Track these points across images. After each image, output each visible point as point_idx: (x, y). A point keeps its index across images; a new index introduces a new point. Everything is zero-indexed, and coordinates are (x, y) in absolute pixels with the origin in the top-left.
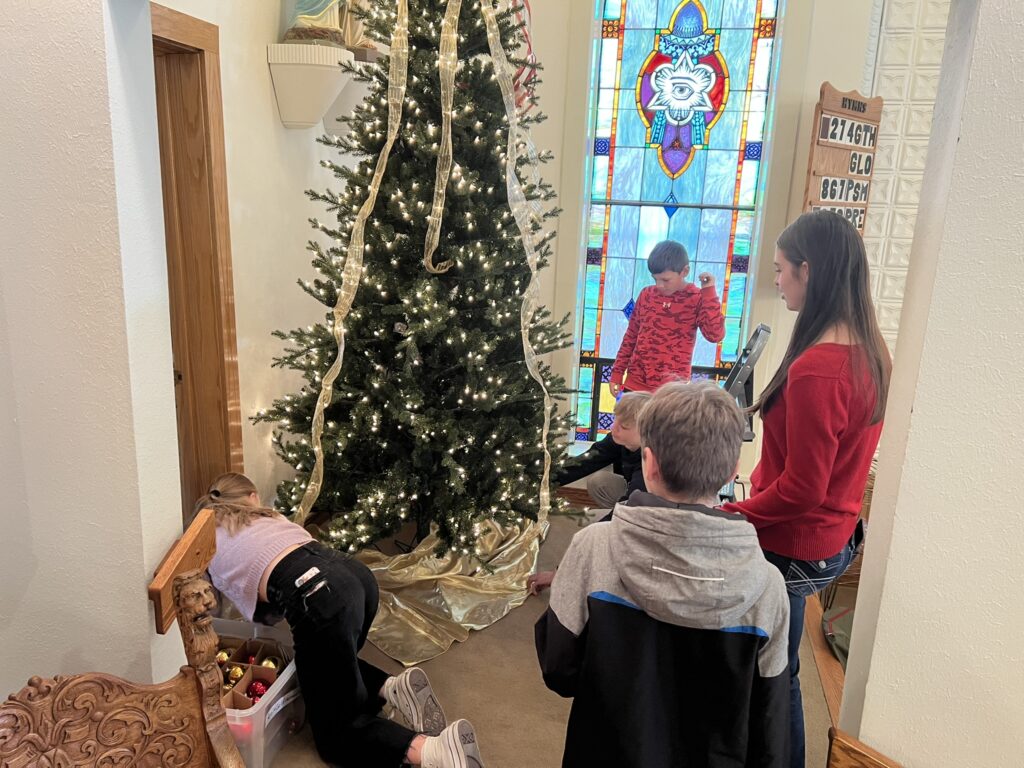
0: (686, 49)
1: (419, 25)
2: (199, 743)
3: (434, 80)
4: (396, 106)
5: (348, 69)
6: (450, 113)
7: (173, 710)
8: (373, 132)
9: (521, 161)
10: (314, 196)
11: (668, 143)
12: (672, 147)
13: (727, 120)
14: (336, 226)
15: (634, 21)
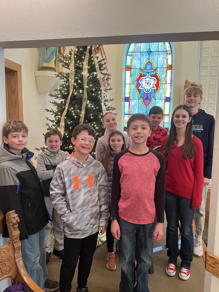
0: (148, 73)
1: (77, 64)
2: (13, 265)
3: (81, 78)
4: (72, 85)
5: (57, 76)
6: (86, 87)
7: (5, 255)
8: (64, 93)
9: (105, 101)
10: (48, 110)
11: (144, 98)
12: (146, 99)
13: (160, 92)
14: (54, 119)
15: (134, 66)
